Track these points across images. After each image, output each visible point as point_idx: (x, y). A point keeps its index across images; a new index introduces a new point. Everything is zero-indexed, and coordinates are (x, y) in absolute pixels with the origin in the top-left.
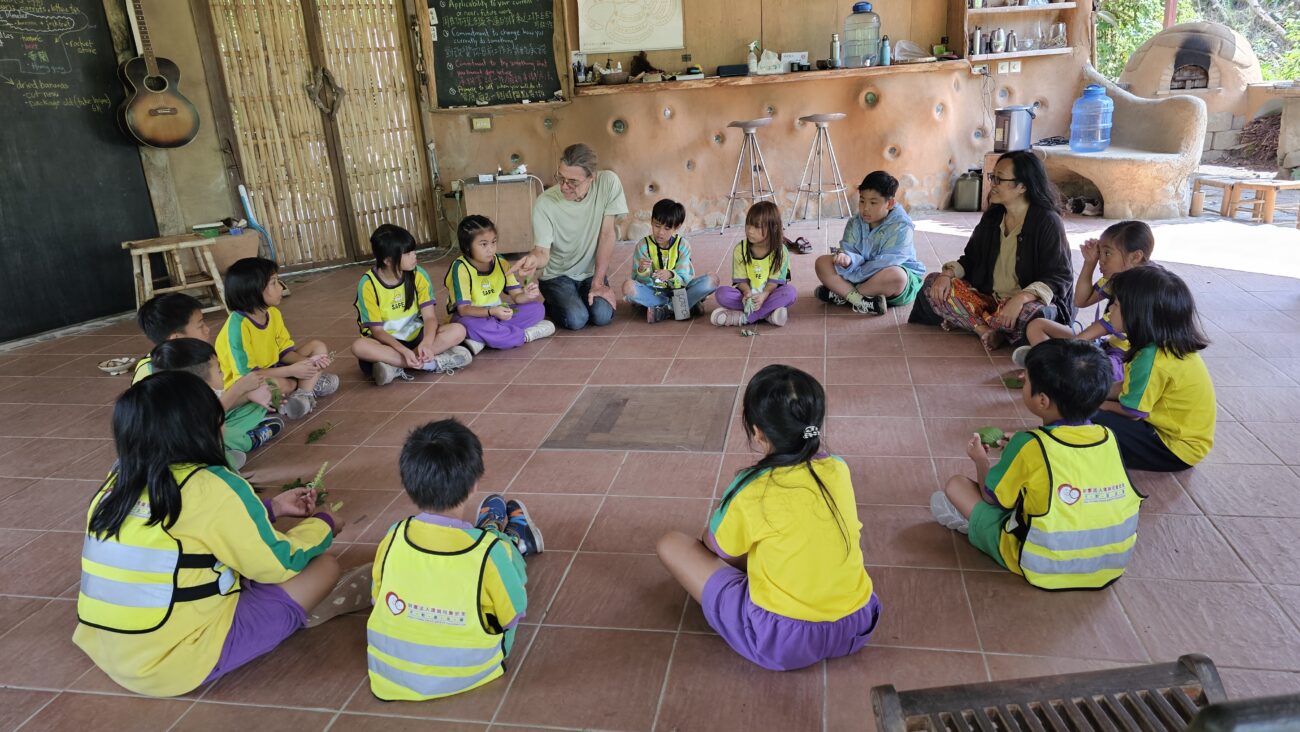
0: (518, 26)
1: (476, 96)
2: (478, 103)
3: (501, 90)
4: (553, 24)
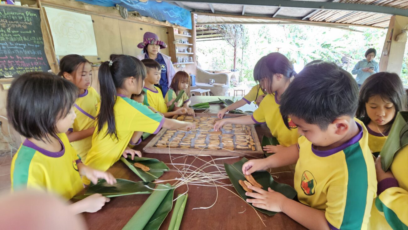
0: (25, 42)
1: (3, 73)
2: (5, 76)
4: (43, 43)
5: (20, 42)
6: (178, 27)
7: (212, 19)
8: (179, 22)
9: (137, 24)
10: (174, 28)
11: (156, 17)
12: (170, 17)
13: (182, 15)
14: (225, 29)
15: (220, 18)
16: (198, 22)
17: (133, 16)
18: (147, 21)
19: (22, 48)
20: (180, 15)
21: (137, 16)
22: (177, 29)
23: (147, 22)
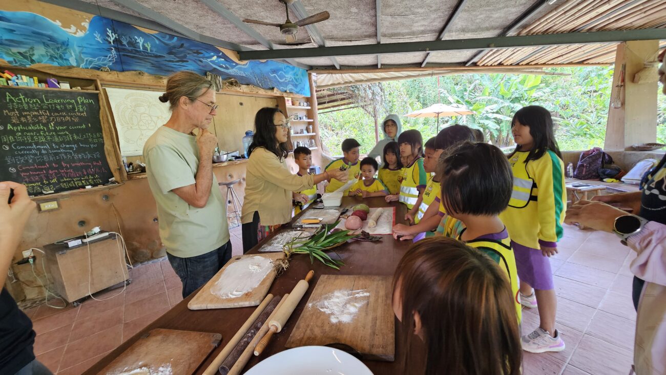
0: (75, 142)
1: (42, 188)
2: (44, 192)
3: (64, 182)
4: (103, 140)
5: (69, 143)
6: (292, 96)
7: (337, 78)
8: (293, 88)
9: (235, 97)
10: (286, 98)
11: (260, 84)
12: (279, 81)
13: (296, 77)
14: (356, 92)
15: (348, 76)
16: (318, 84)
17: (229, 86)
18: (249, 91)
19: (71, 151)
20: (293, 77)
21: (235, 85)
22: (290, 99)
23: (248, 93)
